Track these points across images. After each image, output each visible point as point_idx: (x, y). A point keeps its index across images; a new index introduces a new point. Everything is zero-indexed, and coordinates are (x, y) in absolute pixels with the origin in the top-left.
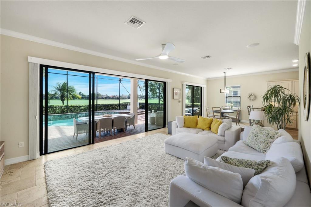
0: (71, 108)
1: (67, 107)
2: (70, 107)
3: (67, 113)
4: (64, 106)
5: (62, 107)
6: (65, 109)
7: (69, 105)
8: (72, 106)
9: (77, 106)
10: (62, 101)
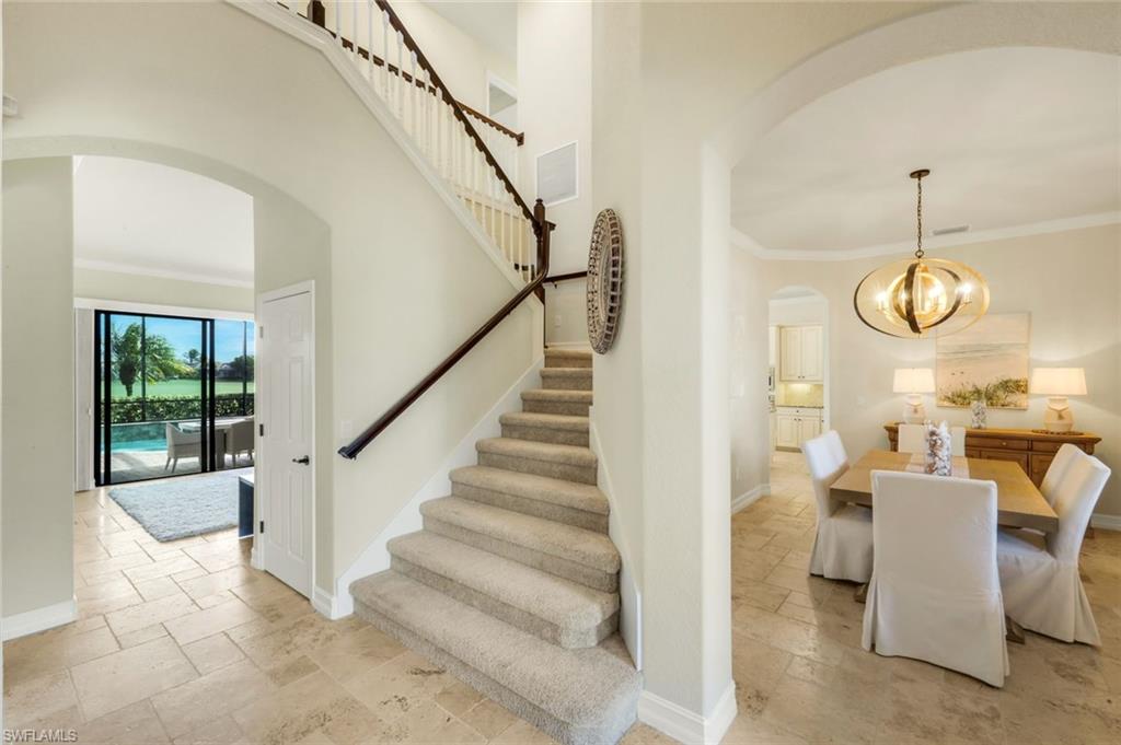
0: (157, 405)
1: (142, 403)
2: (152, 401)
3: (144, 420)
4: (131, 398)
5: (127, 402)
6: (136, 410)
7: (149, 396)
8: (159, 401)
9: (177, 401)
10: (124, 383)
